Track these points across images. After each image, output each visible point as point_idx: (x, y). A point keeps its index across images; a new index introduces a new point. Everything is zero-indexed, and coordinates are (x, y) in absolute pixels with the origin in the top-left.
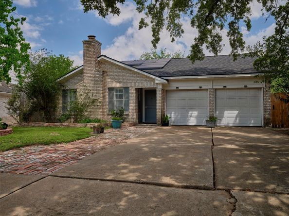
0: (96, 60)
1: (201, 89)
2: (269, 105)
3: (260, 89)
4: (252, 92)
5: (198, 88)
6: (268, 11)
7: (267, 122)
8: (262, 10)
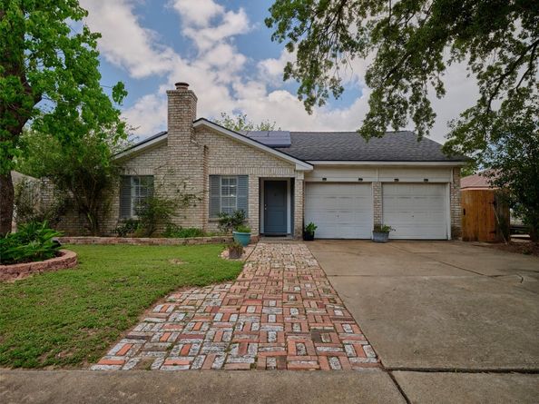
0: (192, 127)
1: (360, 182)
2: (458, 209)
3: (445, 184)
4: (433, 189)
5: (357, 180)
6: (474, 71)
7: (455, 234)
8: (468, 69)
